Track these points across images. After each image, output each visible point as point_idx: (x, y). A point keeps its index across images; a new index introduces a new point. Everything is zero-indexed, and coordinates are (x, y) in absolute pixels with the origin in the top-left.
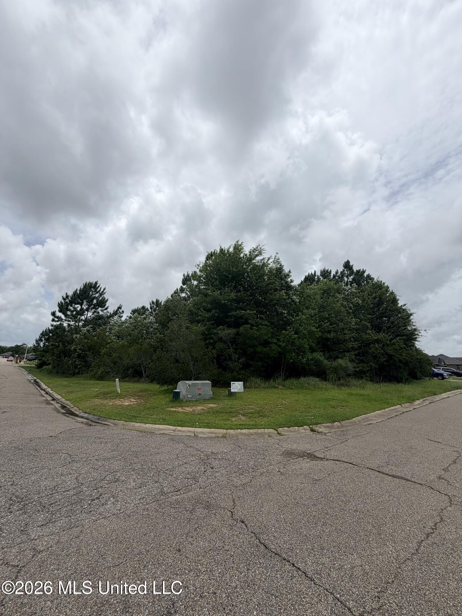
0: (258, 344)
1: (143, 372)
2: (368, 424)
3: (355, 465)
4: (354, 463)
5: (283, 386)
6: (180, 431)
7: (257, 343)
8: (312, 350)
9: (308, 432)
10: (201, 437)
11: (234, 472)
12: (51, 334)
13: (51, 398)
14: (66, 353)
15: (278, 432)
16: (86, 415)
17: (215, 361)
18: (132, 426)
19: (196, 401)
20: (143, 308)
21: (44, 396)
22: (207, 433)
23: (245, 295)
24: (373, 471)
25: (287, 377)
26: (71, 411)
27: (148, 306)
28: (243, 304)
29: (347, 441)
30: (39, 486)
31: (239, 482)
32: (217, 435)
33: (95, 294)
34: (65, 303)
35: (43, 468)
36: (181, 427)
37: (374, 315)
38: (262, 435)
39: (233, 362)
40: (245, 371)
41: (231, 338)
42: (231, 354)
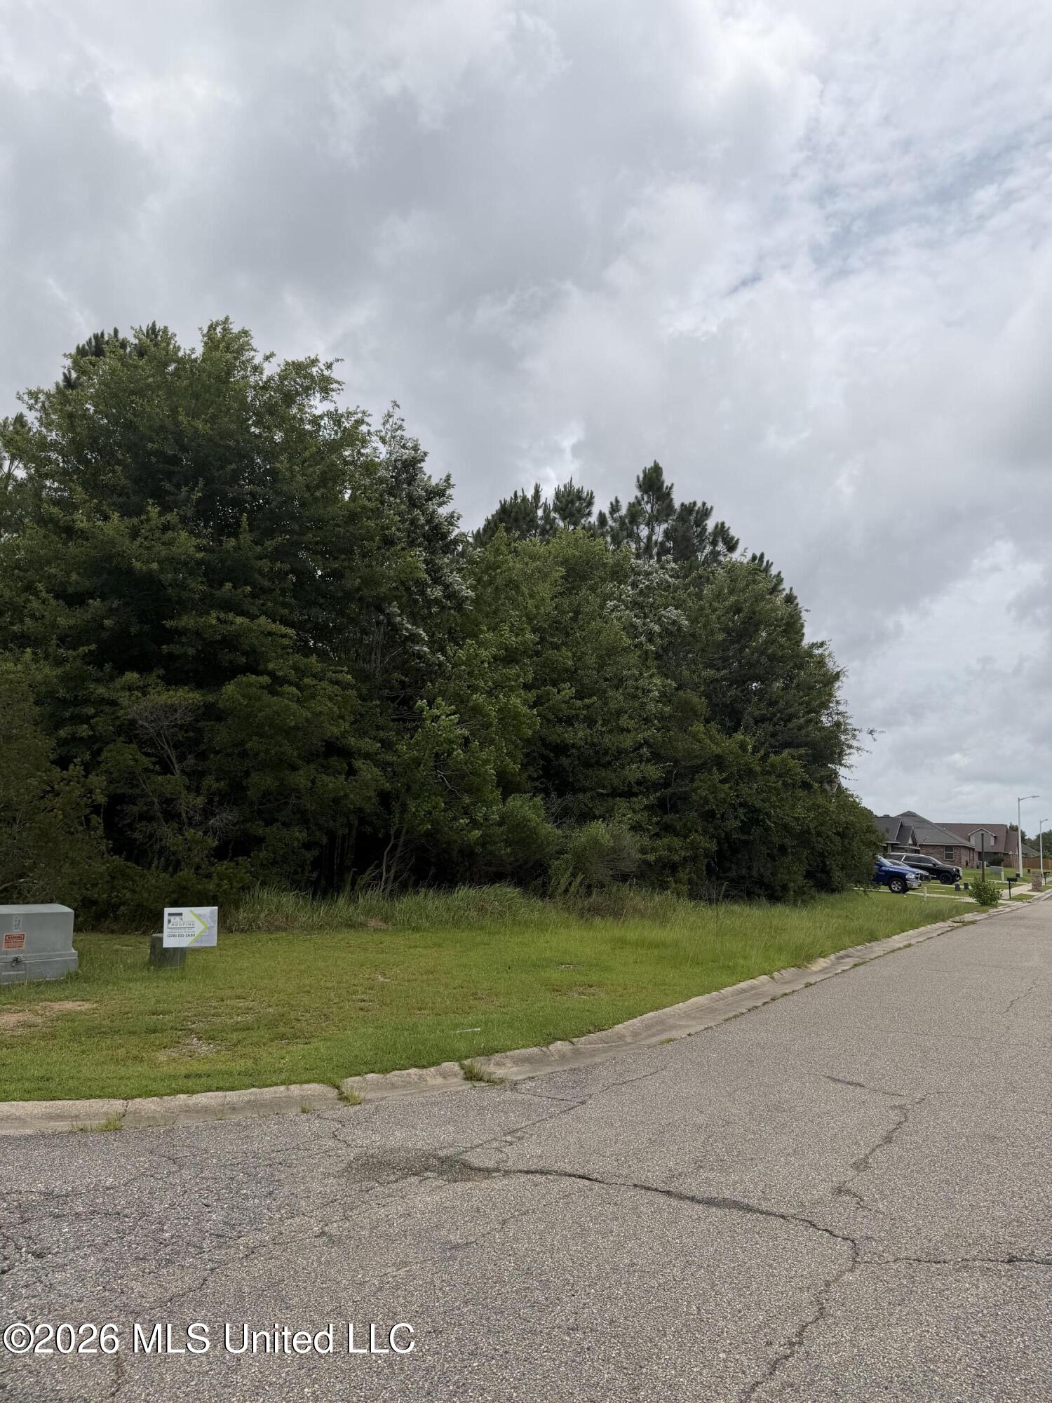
0: (299, 757)
2: (662, 1043)
3: (596, 1180)
4: (595, 1176)
5: (386, 920)
7: (291, 752)
8: (507, 786)
9: (457, 1084)
11: (136, 1258)
15: (341, 1093)
17: (96, 820)
24: (649, 1193)
25: (403, 886)
28: (237, 588)
29: (583, 1103)
31: (153, 1294)
32: (81, 1124)
37: (725, 668)
38: (276, 1107)
39: (180, 829)
40: (232, 864)
41: (181, 727)
42: (172, 794)
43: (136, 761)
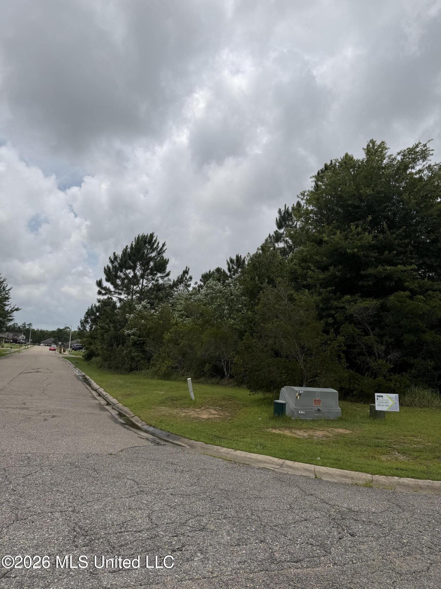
0: (426, 327)
1: (225, 369)
6: (290, 467)
10: (327, 481)
12: (98, 314)
13: (106, 402)
14: (120, 340)
16: (151, 429)
17: (343, 356)
18: (216, 452)
19: (313, 421)
20: (218, 270)
21: (96, 399)
22: (337, 475)
23: (394, 235)
26: (131, 421)
27: (225, 268)
28: (389, 253)
30: (105, 519)
31: (406, 567)
32: (355, 482)
33: (151, 253)
34: (113, 268)
35: (107, 496)
36: (292, 460)
39: (376, 359)
40: (400, 376)
41: (371, 316)
42: (371, 344)
43: (354, 331)
